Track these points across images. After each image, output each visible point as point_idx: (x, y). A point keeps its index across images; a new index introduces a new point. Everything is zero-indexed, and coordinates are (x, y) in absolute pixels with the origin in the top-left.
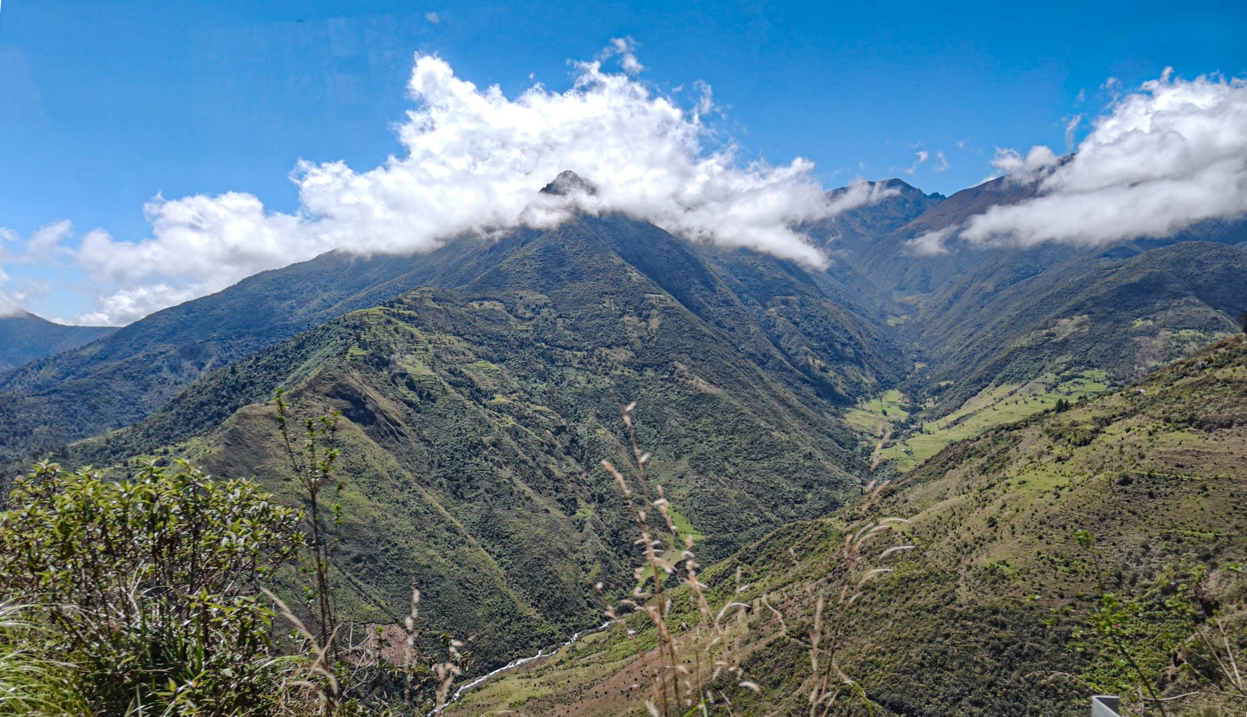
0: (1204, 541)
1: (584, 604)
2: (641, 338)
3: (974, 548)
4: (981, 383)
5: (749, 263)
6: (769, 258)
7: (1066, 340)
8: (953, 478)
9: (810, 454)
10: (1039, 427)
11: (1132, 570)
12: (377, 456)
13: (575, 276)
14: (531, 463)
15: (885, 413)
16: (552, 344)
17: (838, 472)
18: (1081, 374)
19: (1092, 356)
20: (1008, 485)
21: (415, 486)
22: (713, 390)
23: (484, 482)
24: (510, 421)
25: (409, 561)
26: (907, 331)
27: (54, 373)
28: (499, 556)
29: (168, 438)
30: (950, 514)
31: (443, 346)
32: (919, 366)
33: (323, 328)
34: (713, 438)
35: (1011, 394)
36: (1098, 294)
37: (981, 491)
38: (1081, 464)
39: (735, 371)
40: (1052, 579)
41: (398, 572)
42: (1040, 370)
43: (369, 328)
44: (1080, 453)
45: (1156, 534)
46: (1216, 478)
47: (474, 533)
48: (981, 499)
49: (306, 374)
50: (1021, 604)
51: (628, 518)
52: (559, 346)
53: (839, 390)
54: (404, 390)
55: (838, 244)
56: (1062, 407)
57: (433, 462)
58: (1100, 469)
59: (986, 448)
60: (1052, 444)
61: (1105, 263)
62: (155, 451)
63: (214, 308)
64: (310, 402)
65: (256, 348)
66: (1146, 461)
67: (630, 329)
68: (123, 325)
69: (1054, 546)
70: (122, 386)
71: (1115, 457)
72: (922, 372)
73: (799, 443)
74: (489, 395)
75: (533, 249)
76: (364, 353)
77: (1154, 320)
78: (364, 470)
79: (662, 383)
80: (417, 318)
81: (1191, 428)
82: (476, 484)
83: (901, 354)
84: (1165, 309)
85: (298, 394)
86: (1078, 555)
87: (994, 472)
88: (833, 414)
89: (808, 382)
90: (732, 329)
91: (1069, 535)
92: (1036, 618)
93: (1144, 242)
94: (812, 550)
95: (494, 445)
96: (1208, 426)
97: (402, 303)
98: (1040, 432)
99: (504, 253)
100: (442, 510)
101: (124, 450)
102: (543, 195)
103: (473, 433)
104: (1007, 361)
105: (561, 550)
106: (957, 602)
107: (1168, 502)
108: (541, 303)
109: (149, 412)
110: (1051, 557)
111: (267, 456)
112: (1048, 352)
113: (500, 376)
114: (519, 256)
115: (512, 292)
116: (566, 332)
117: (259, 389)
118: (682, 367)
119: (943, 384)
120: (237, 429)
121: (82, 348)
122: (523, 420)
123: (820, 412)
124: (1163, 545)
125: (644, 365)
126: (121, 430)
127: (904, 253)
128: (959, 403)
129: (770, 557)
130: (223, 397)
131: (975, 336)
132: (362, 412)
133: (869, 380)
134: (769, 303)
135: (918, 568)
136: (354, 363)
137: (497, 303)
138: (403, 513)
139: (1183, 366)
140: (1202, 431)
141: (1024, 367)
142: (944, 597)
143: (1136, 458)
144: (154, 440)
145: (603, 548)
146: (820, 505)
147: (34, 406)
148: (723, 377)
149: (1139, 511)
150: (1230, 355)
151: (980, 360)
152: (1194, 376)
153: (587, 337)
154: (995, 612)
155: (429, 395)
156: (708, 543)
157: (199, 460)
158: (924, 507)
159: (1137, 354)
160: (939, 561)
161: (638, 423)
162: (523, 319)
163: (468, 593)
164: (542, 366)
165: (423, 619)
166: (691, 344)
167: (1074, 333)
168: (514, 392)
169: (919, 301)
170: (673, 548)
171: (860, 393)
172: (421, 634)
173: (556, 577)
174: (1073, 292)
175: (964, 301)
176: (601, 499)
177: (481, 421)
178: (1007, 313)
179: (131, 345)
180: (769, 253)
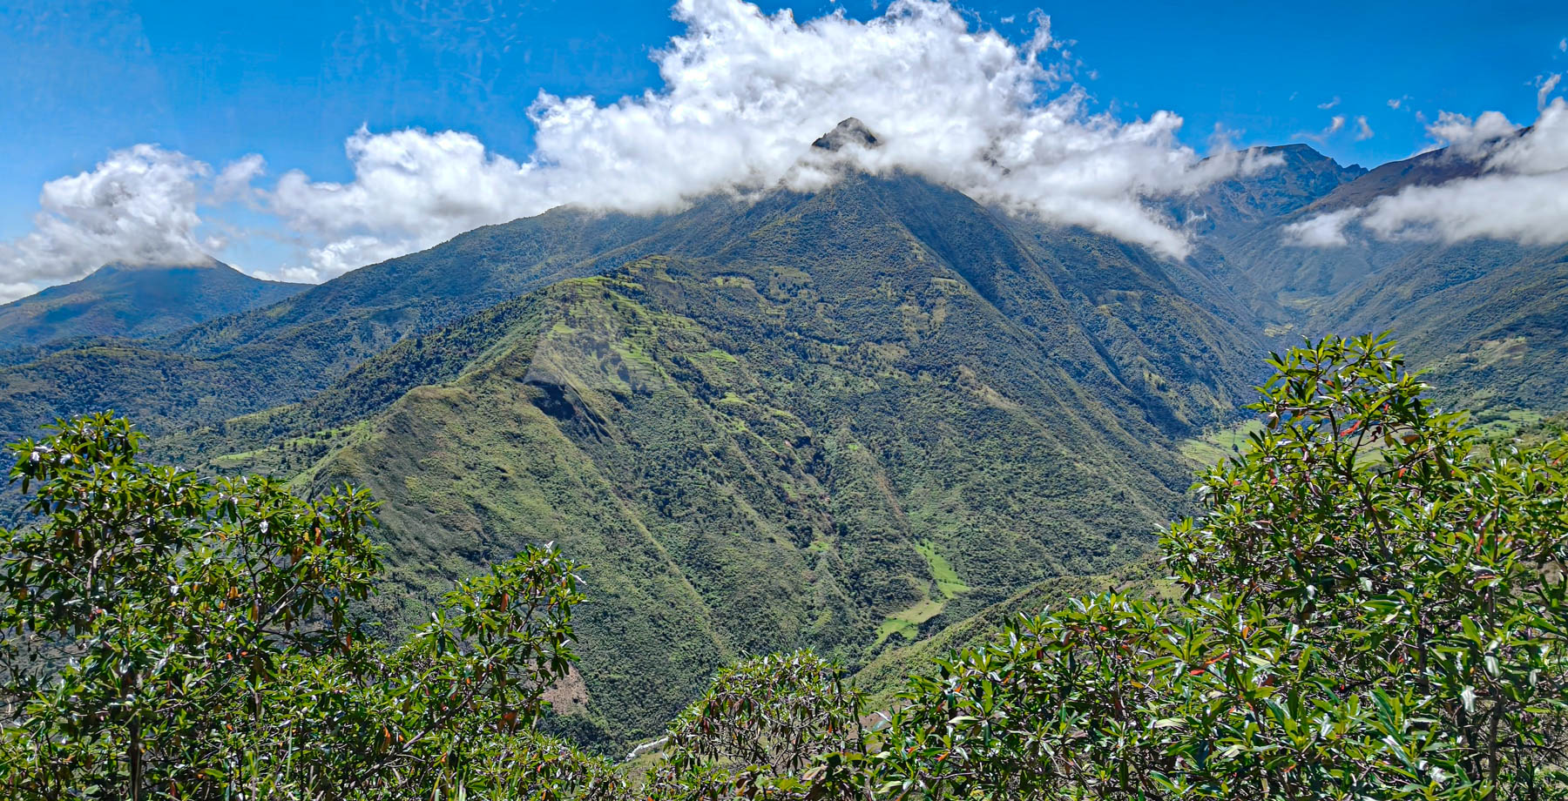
2: (919, 332)
5: (1081, 245)
6: (1108, 242)
7: (1491, 369)
9: (1122, 494)
12: (570, 456)
13: (845, 250)
14: (760, 479)
15: (1237, 449)
16: (807, 334)
17: (1157, 519)
18: (1505, 415)
19: (1524, 393)
21: (613, 497)
22: (1005, 405)
23: (698, 498)
24: (741, 426)
25: (594, 587)
27: (235, 335)
28: (707, 591)
29: (337, 418)
31: (671, 329)
33: (528, 299)
34: (997, 465)
36: (1544, 311)
39: (1038, 381)
42: (1452, 405)
43: (581, 302)
47: (679, 559)
49: (499, 353)
51: (874, 557)
52: (814, 338)
53: (1179, 415)
54: (614, 380)
57: (640, 469)
62: (317, 433)
64: (497, 386)
67: (907, 320)
70: (304, 355)
73: (1110, 479)
74: (720, 393)
75: (798, 214)
76: (571, 331)
78: (552, 474)
79: (941, 391)
80: (643, 293)
82: (688, 501)
85: (483, 376)
88: (1165, 446)
89: (1138, 403)
90: (1044, 328)
95: (717, 454)
97: (628, 274)
99: (764, 219)
100: (643, 528)
101: (286, 430)
102: (814, 150)
103: (694, 438)
105: (783, 590)
108: (800, 282)
111: (436, 448)
112: (1464, 383)
113: (736, 370)
114: (781, 223)
115: (766, 266)
116: (826, 320)
117: (446, 368)
118: (968, 372)
120: (404, 413)
121: (270, 308)
122: (758, 427)
123: (1146, 442)
125: (921, 367)
127: (1287, 242)
130: (405, 374)
132: (558, 403)
133: (1223, 405)
134: (1100, 298)
136: (557, 343)
137: (746, 280)
138: (594, 528)
144: (320, 421)
145: (837, 591)
147: (203, 372)
148: (1022, 390)
153: (853, 328)
155: (644, 388)
156: (973, 597)
157: (357, 448)
161: (903, 440)
162: (775, 301)
163: (661, 632)
164: (791, 361)
165: (602, 659)
166: (983, 343)
167: (1503, 360)
168: (752, 391)
169: (1312, 307)
170: (927, 599)
171: (1206, 421)
172: (596, 676)
173: (773, 622)
174: (1513, 307)
175: (1369, 310)
176: (844, 531)
177: (704, 424)
178: (1425, 328)
179: (323, 307)
180: (1110, 233)
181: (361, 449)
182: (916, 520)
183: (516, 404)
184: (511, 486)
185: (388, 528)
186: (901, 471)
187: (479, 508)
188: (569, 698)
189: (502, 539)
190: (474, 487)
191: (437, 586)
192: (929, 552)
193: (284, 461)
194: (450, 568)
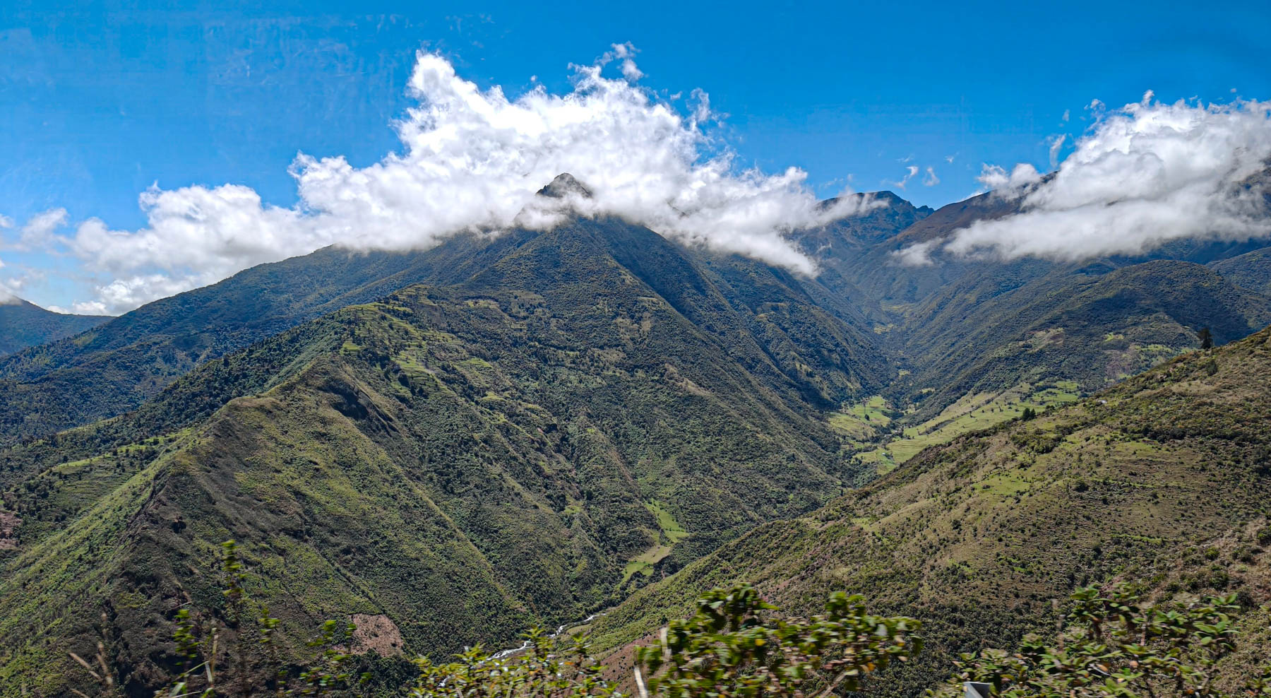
0: (1152, 546)
1: (570, 598)
2: (632, 339)
3: (939, 549)
4: (960, 391)
5: (741, 269)
6: (761, 266)
7: (1041, 352)
8: (925, 482)
9: (793, 456)
10: (1006, 434)
11: (1084, 572)
12: (368, 450)
13: (568, 277)
14: (521, 459)
15: (867, 418)
16: (545, 343)
17: (819, 474)
18: (1054, 384)
19: (1065, 368)
20: (973, 489)
21: (406, 479)
22: (702, 392)
23: (474, 477)
24: (502, 418)
25: (398, 554)
26: (892, 339)
27: (47, 361)
28: (488, 550)
29: (160, 428)
30: (918, 516)
31: (437, 343)
32: (902, 373)
33: (317, 323)
34: (700, 438)
35: (988, 402)
36: (1074, 309)
37: (948, 494)
38: (1042, 471)
39: (723, 374)
40: (1009, 579)
41: (386, 564)
42: (1016, 379)
43: (364, 324)
44: (1042, 460)
45: (1107, 538)
46: (1167, 487)
47: (464, 527)
48: (947, 502)
49: (300, 368)
50: (978, 603)
51: (615, 515)
52: (551, 346)
53: (825, 395)
54: (396, 386)
55: (828, 253)
56: (1029, 415)
57: (424, 456)
58: (1060, 476)
59: (957, 454)
60: (1016, 450)
61: (1081, 278)
62: (146, 440)
63: (209, 300)
64: (303, 395)
65: (250, 341)
66: (1102, 469)
67: (622, 330)
68: (118, 315)
69: (1013, 548)
70: (115, 376)
71: (1074, 464)
72: (906, 378)
73: (783, 445)
74: (482, 392)
75: (529, 249)
76: (358, 348)
77: (1125, 334)
78: (355, 464)
79: (653, 384)
80: (412, 315)
81: (1146, 439)
82: (466, 480)
83: (885, 361)
84: (1135, 324)
85: (291, 387)
86: (1035, 557)
87: (962, 477)
88: (818, 418)
89: (795, 386)
90: (722, 333)
91: (1027, 538)
92: (992, 616)
93: (1120, 258)
94: (788, 548)
95: (485, 441)
96: (1161, 436)
97: (398, 300)
98: (1007, 439)
99: (500, 253)
100: (432, 504)
101: (114, 439)
102: (539, 196)
103: (465, 430)
104: (985, 370)
105: (549, 545)
106: (920, 600)
107: (1121, 508)
108: (535, 303)
109: (142, 402)
110: (1009, 559)
111: (258, 448)
112: (1024, 363)
113: (492, 374)
114: (515, 256)
115: (507, 291)
116: (559, 332)
117: (252, 382)
118: (672, 369)
119: (925, 391)
120: (228, 421)
121: (76, 337)
122: (515, 418)
123: (805, 416)
124: (1113, 548)
125: (636, 367)
126: (112, 420)
127: (891, 264)
128: (939, 409)
129: (748, 554)
130: (216, 388)
131: (957, 346)
132: (354, 406)
133: (854, 386)
134: (759, 309)
135: (886, 568)
136: (348, 358)
137: (492, 302)
138: (393, 506)
139: (1143, 379)
140: (1156, 442)
141: (1001, 376)
142: (907, 595)
143: (1094, 466)
144: (146, 430)
145: (590, 543)
146: (802, 505)
147: (26, 394)
148: (709, 379)
149: (1093, 517)
150: (1187, 369)
151: (959, 369)
152: (1153, 389)
153: (581, 337)
154: (955, 610)
155: (421, 391)
156: (693, 540)
157: (188, 451)
158: (896, 508)
159: (1108, 367)
160: (906, 561)
161: (628, 424)
162: (517, 318)
163: (456, 585)
164: (535, 365)
165: (411, 610)
166: (681, 347)
167: (1049, 344)
168: (507, 390)
169: (905, 311)
170: (658, 545)
171: (844, 398)
172: (408, 624)
173: (543, 571)
174: (1050, 306)
175: (948, 312)
176: (590, 496)
177: (472, 418)
178: (988, 324)
179: (125, 335)
180: (761, 260)
181: (194, 452)
182: (643, 484)
183: (321, 409)
184: (323, 476)
185: (224, 516)
186: (628, 447)
187: (298, 494)
188: (389, 644)
189: (321, 520)
190: (292, 478)
191: (270, 561)
192: (656, 508)
193: (118, 466)
194: (279, 546)
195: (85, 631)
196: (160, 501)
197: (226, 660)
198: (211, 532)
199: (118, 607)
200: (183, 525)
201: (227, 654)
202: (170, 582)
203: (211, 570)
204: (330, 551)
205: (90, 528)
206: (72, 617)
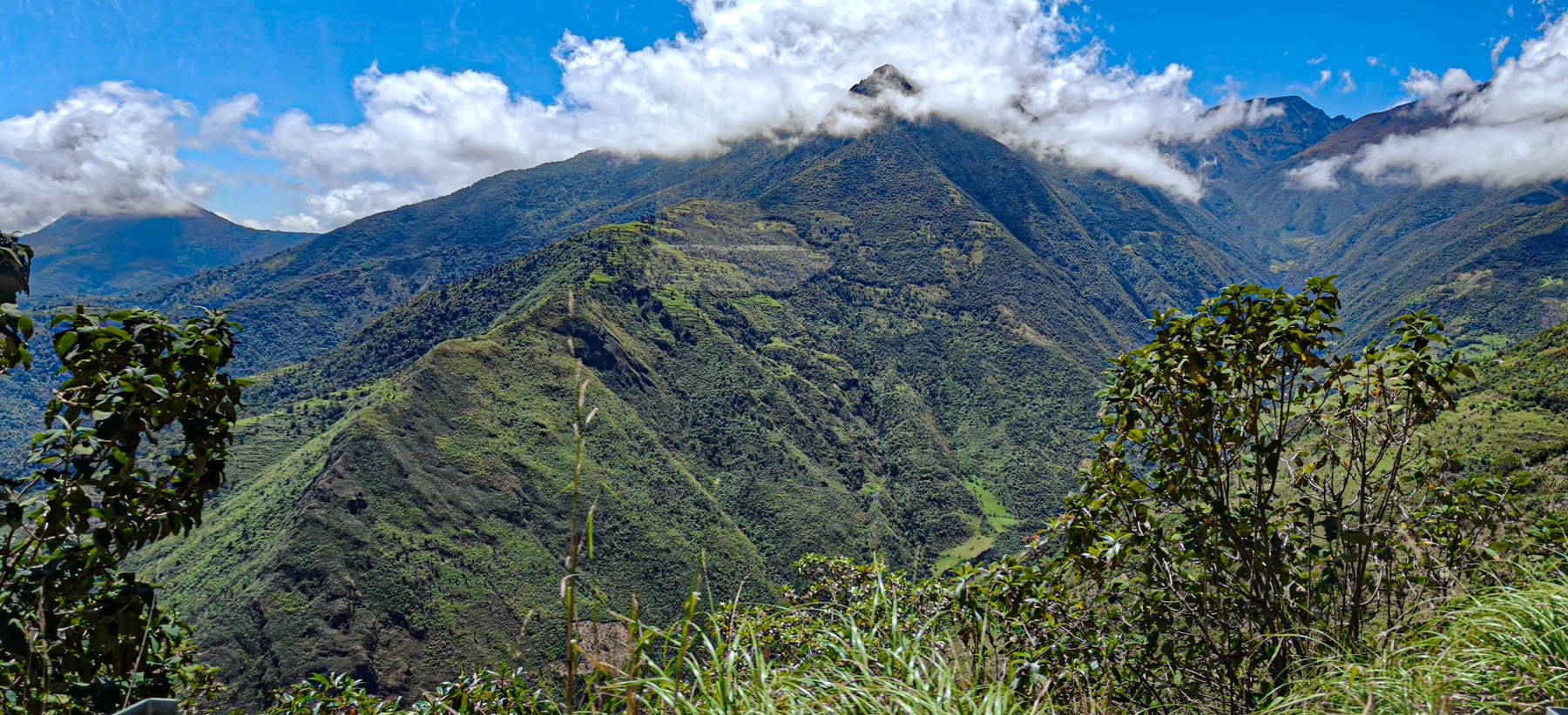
2: (959, 274)
5: (1105, 189)
7: (1465, 298)
12: (613, 410)
13: (886, 195)
14: (810, 423)
16: (850, 278)
18: (1478, 339)
19: (1493, 319)
21: (660, 448)
22: (1043, 342)
23: (748, 446)
24: (789, 371)
25: (643, 543)
26: (1292, 280)
27: (227, 290)
28: (760, 539)
29: (353, 378)
31: (713, 275)
33: (561, 246)
34: (1038, 400)
36: (1506, 246)
39: (1071, 319)
41: (627, 556)
43: (619, 249)
47: (731, 510)
49: (532, 304)
51: (925, 496)
52: (858, 281)
54: (656, 328)
55: (1213, 171)
57: (686, 418)
61: (1519, 209)
62: (331, 394)
63: (440, 215)
64: (532, 338)
66: (1483, 444)
67: (946, 262)
68: (327, 233)
70: (309, 310)
74: (766, 338)
75: (837, 160)
76: (609, 279)
78: (594, 427)
79: (982, 331)
80: (683, 239)
81: (1538, 408)
82: (738, 449)
85: (517, 328)
90: (1075, 268)
93: (1562, 185)
95: (765, 400)
96: (1555, 405)
97: (666, 219)
99: (803, 163)
100: (692, 479)
101: (294, 392)
102: (852, 95)
103: (739, 385)
105: (838, 534)
108: (841, 227)
109: (339, 344)
111: (468, 406)
112: (1444, 311)
113: (781, 315)
114: (819, 168)
115: (807, 211)
116: (868, 264)
117: (474, 321)
118: (1006, 312)
120: (431, 370)
121: (267, 259)
122: (805, 371)
125: (962, 308)
126: (296, 366)
127: (1287, 185)
130: (428, 328)
131: (1368, 289)
132: (598, 353)
134: (1124, 239)
136: (595, 292)
137: (787, 224)
138: (641, 482)
140: (1549, 411)
143: (1474, 440)
144: (335, 380)
145: (891, 532)
148: (1056, 326)
152: (1558, 346)
153: (895, 271)
155: (688, 335)
156: (1021, 530)
157: (377, 408)
159: (1544, 319)
161: (948, 379)
162: (817, 245)
163: (716, 584)
164: (835, 305)
165: (656, 617)
166: (1020, 284)
167: (1474, 290)
168: (798, 335)
169: (1310, 245)
170: (978, 535)
174: (1481, 242)
175: (1360, 246)
176: (895, 472)
177: (751, 371)
178: (1406, 263)
179: (330, 259)
180: (1131, 178)
181: (385, 409)
182: (963, 457)
183: (554, 356)
184: (551, 442)
185: (418, 493)
186: (947, 410)
187: (518, 466)
189: (543, 498)
190: (511, 445)
191: (474, 552)
192: (978, 488)
193: (293, 426)
194: (487, 532)
195: (222, 642)
196: (334, 472)
197: (407, 681)
198: (399, 513)
199: (269, 611)
200: (363, 504)
201: (408, 673)
202: (340, 578)
203: (397, 563)
204: (553, 540)
205: (247, 507)
206: (209, 624)
